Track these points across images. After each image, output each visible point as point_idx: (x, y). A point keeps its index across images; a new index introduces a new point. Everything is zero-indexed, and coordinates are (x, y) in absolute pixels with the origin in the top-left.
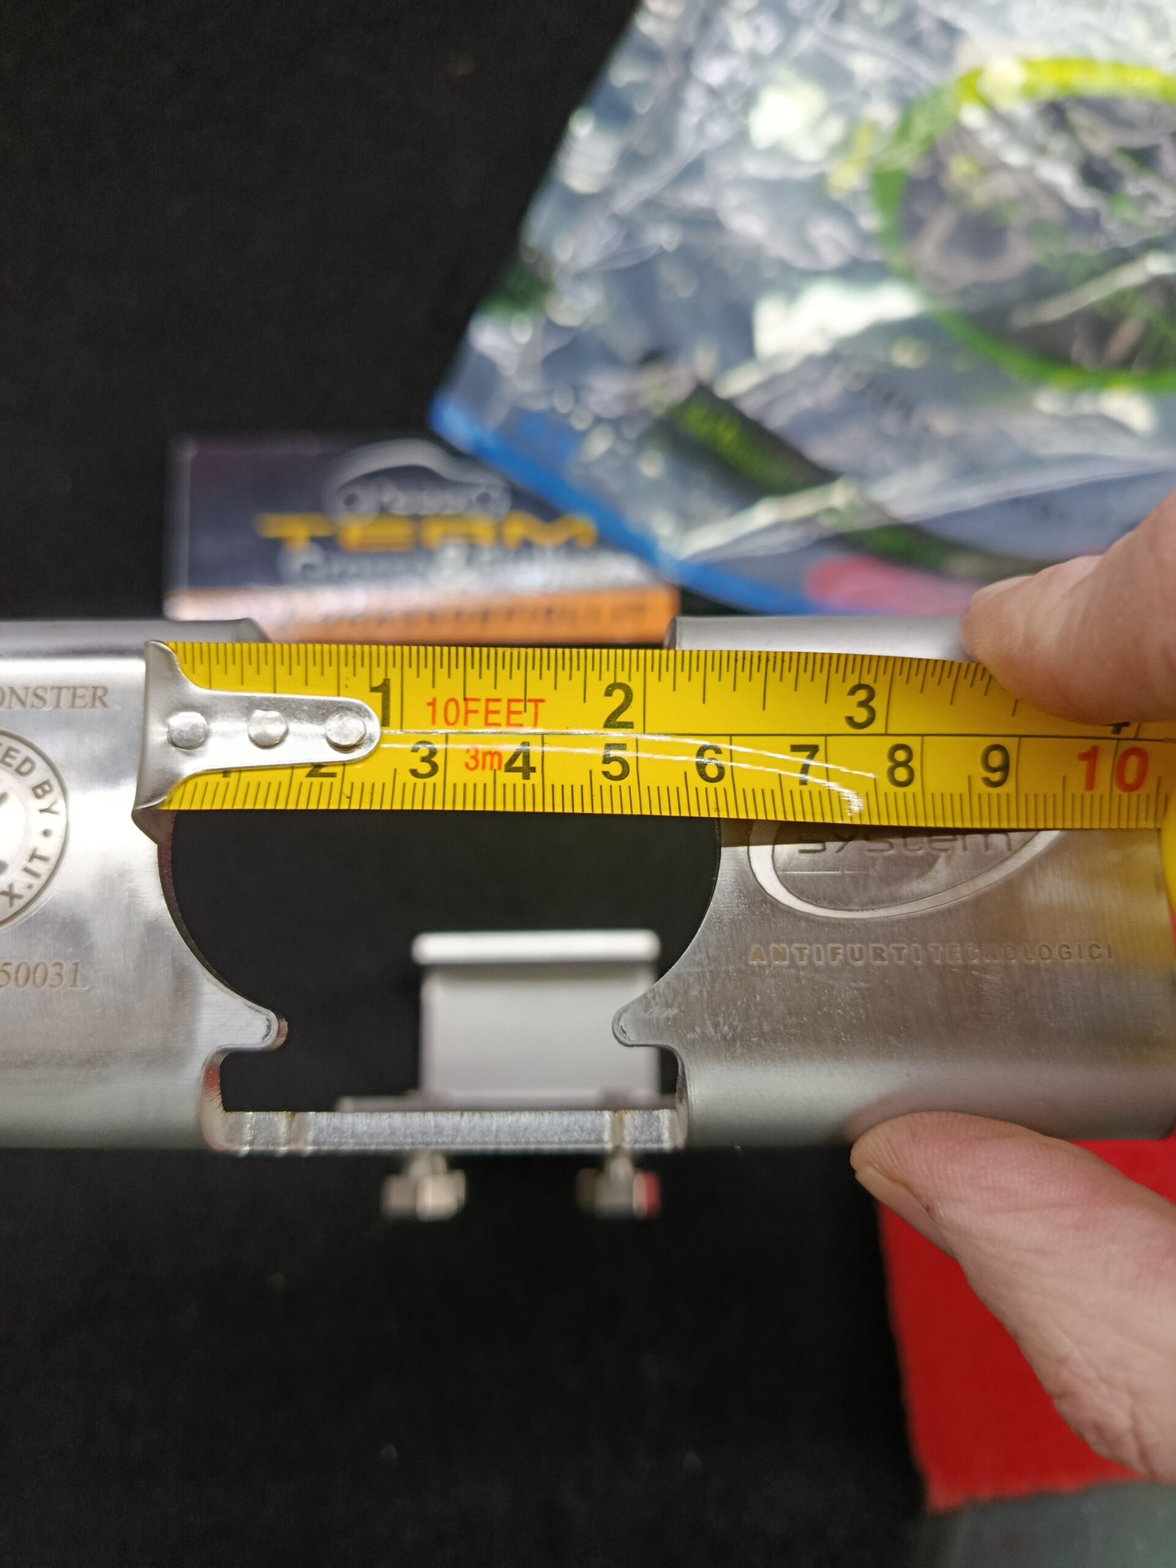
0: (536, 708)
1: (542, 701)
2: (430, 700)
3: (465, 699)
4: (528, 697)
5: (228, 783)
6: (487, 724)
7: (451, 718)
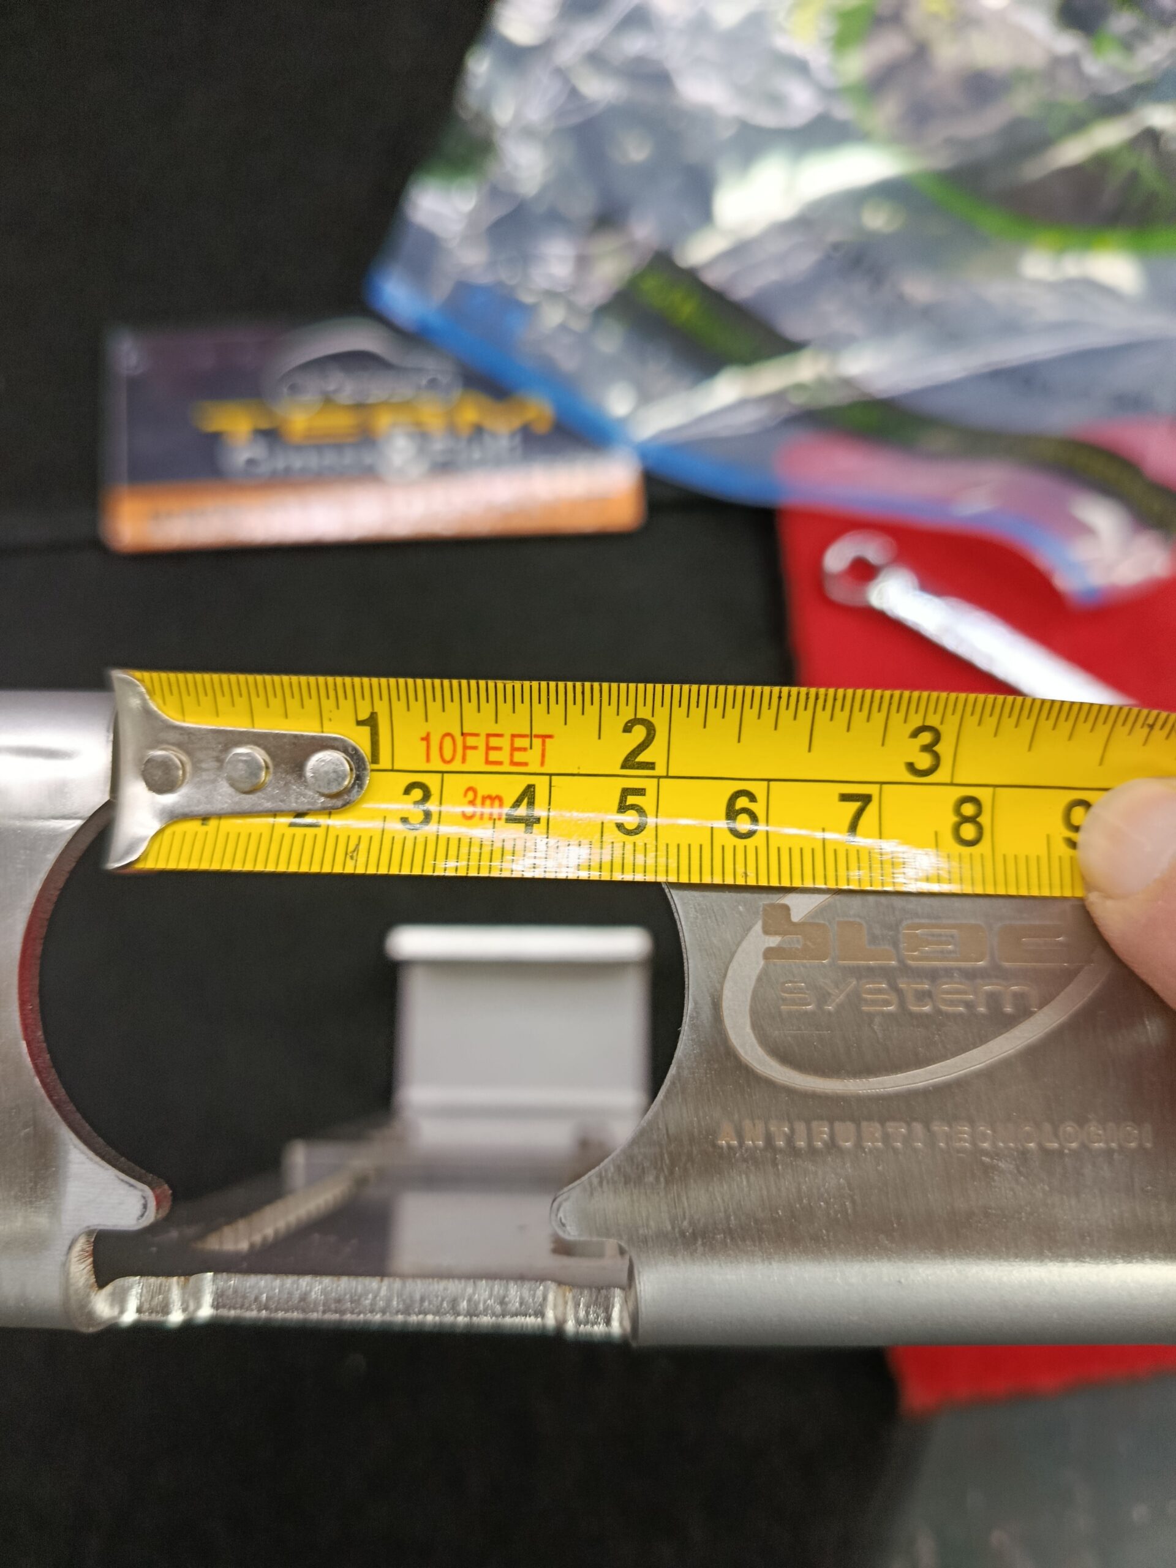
0: (544, 743)
1: (550, 737)
2: (424, 735)
3: (462, 734)
4: (534, 733)
5: (207, 833)
6: (488, 762)
7: (448, 755)
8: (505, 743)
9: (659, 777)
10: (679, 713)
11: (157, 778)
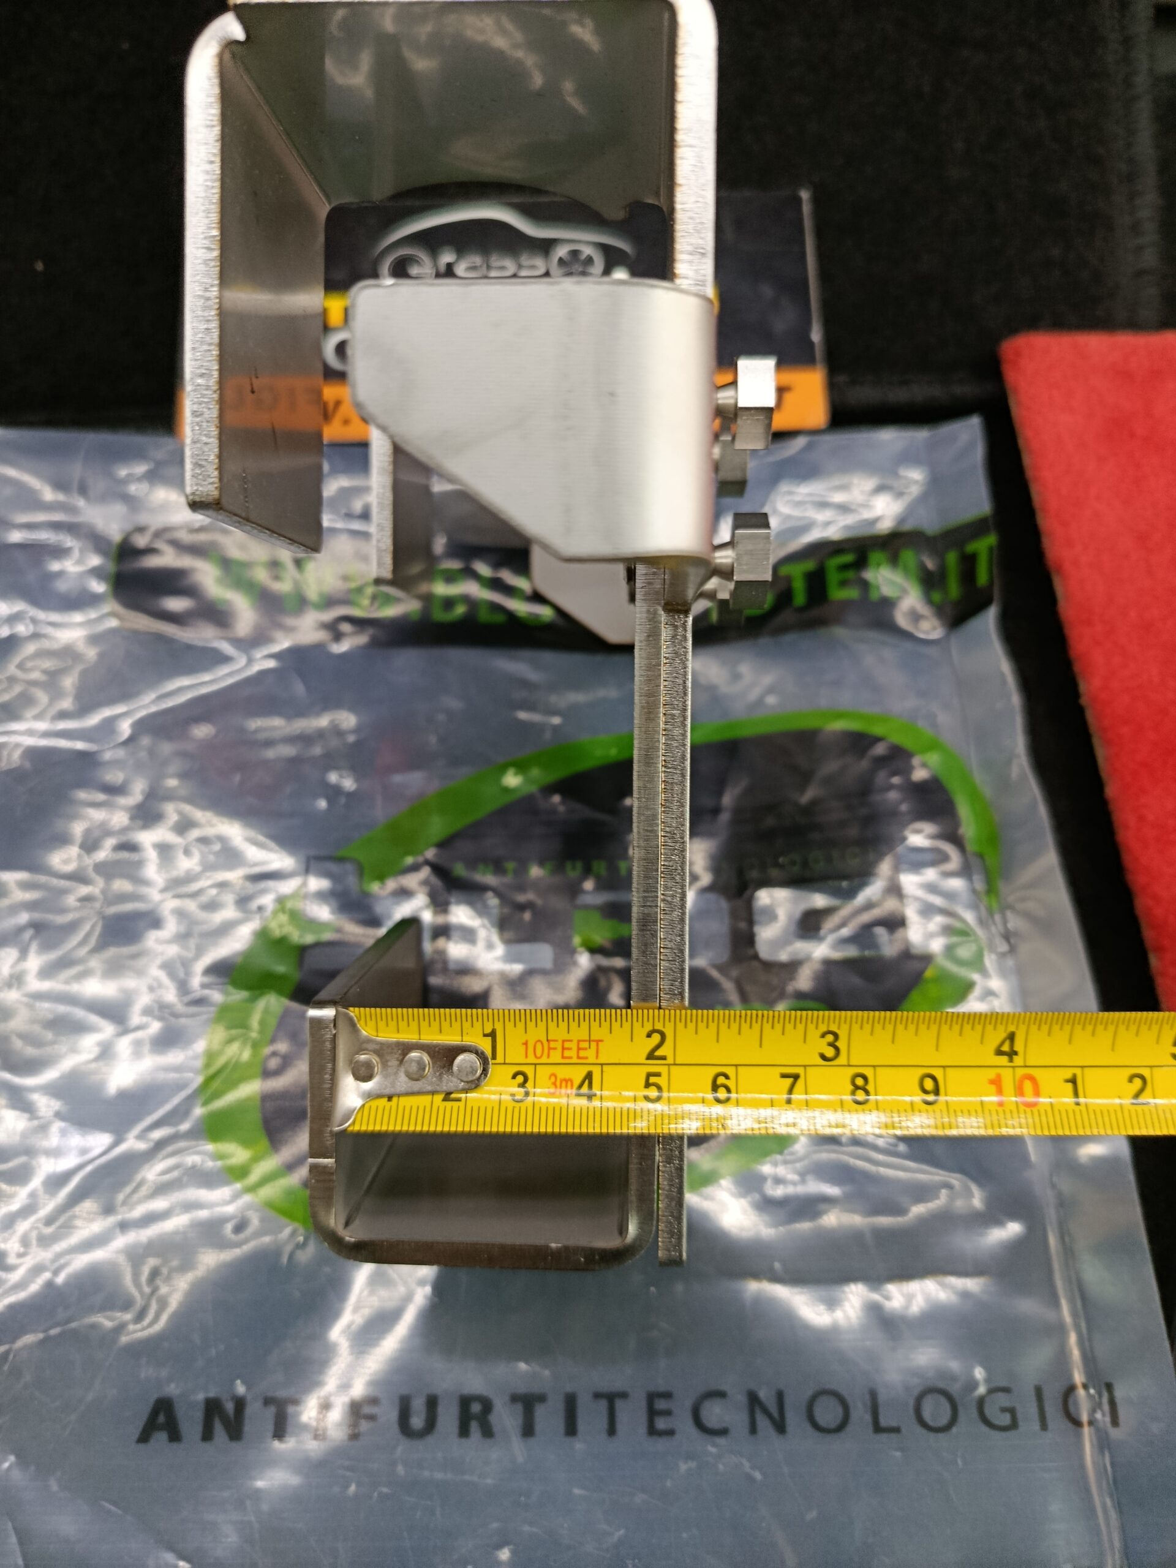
0: (597, 1046)
1: (601, 1041)
2: (524, 1041)
3: (548, 1040)
4: (592, 1038)
5: (391, 1107)
6: (563, 1057)
7: (539, 1053)
8: (574, 1045)
9: (669, 1065)
10: (680, 1026)
11: (361, 1072)
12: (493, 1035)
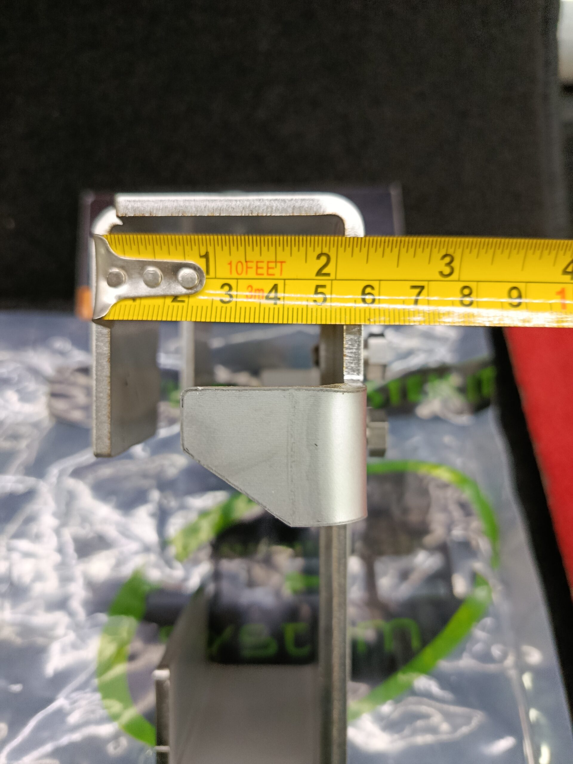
0: (281, 265)
1: (284, 262)
2: (229, 262)
3: (246, 262)
4: (278, 260)
5: (135, 305)
6: (257, 274)
7: (240, 271)
8: (264, 265)
9: (332, 280)
10: (341, 250)
11: (114, 281)
12: (206, 256)
